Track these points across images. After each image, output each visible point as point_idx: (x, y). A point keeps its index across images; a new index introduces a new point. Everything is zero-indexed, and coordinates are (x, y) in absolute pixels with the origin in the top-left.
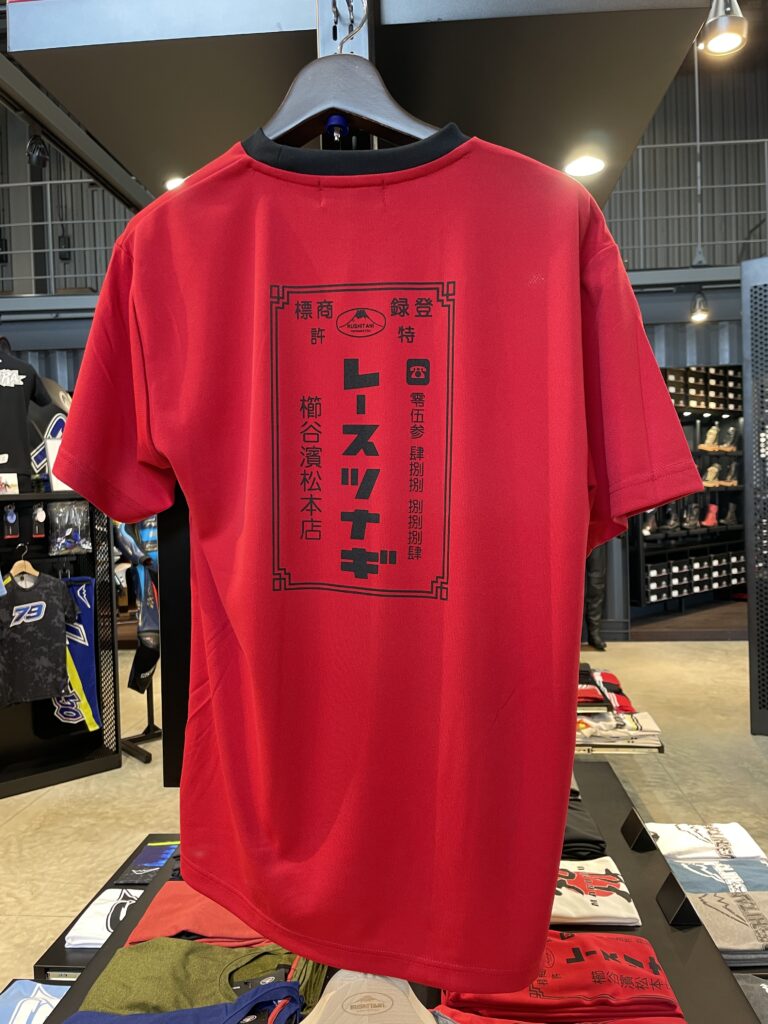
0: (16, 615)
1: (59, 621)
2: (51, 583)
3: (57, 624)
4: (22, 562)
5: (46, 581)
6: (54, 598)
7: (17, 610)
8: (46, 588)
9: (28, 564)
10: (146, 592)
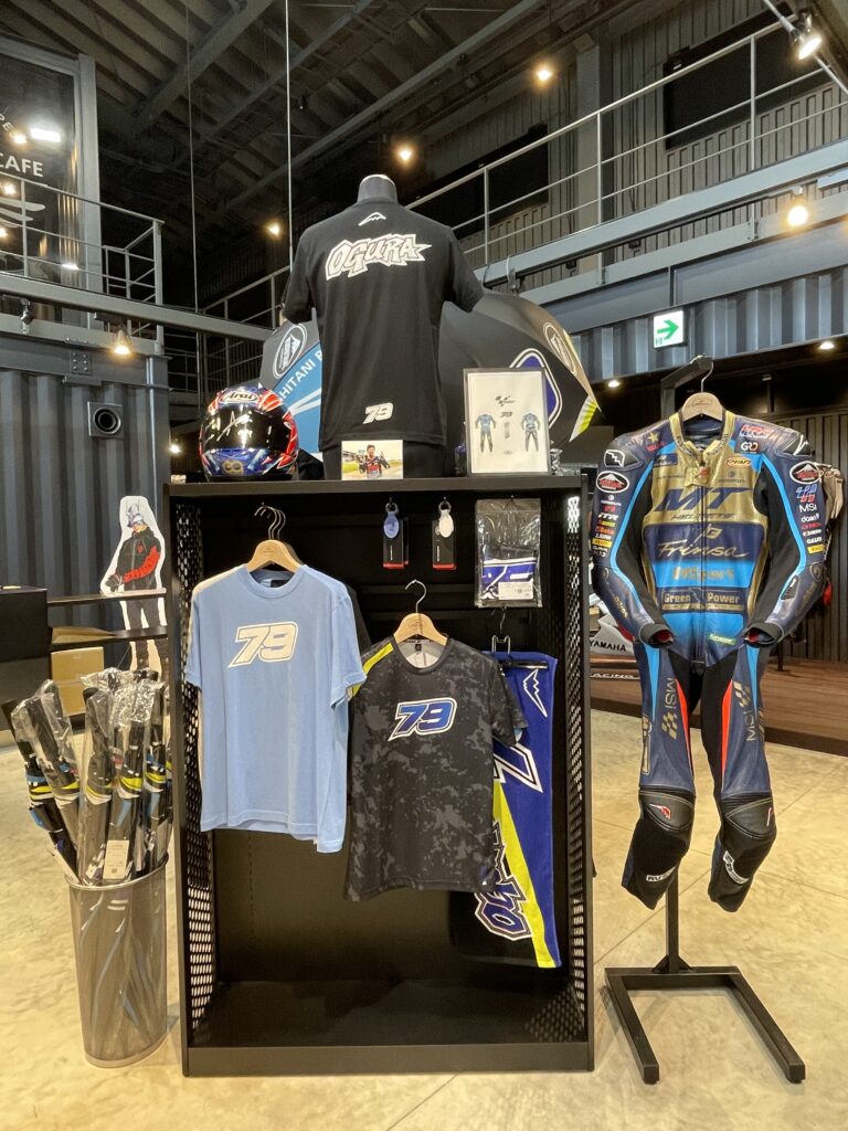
0: (401, 717)
1: (481, 739)
2: (469, 663)
3: (478, 747)
4: (414, 616)
5: (459, 656)
6: (474, 692)
7: (405, 710)
8: (460, 672)
9: (426, 620)
10: (661, 701)
